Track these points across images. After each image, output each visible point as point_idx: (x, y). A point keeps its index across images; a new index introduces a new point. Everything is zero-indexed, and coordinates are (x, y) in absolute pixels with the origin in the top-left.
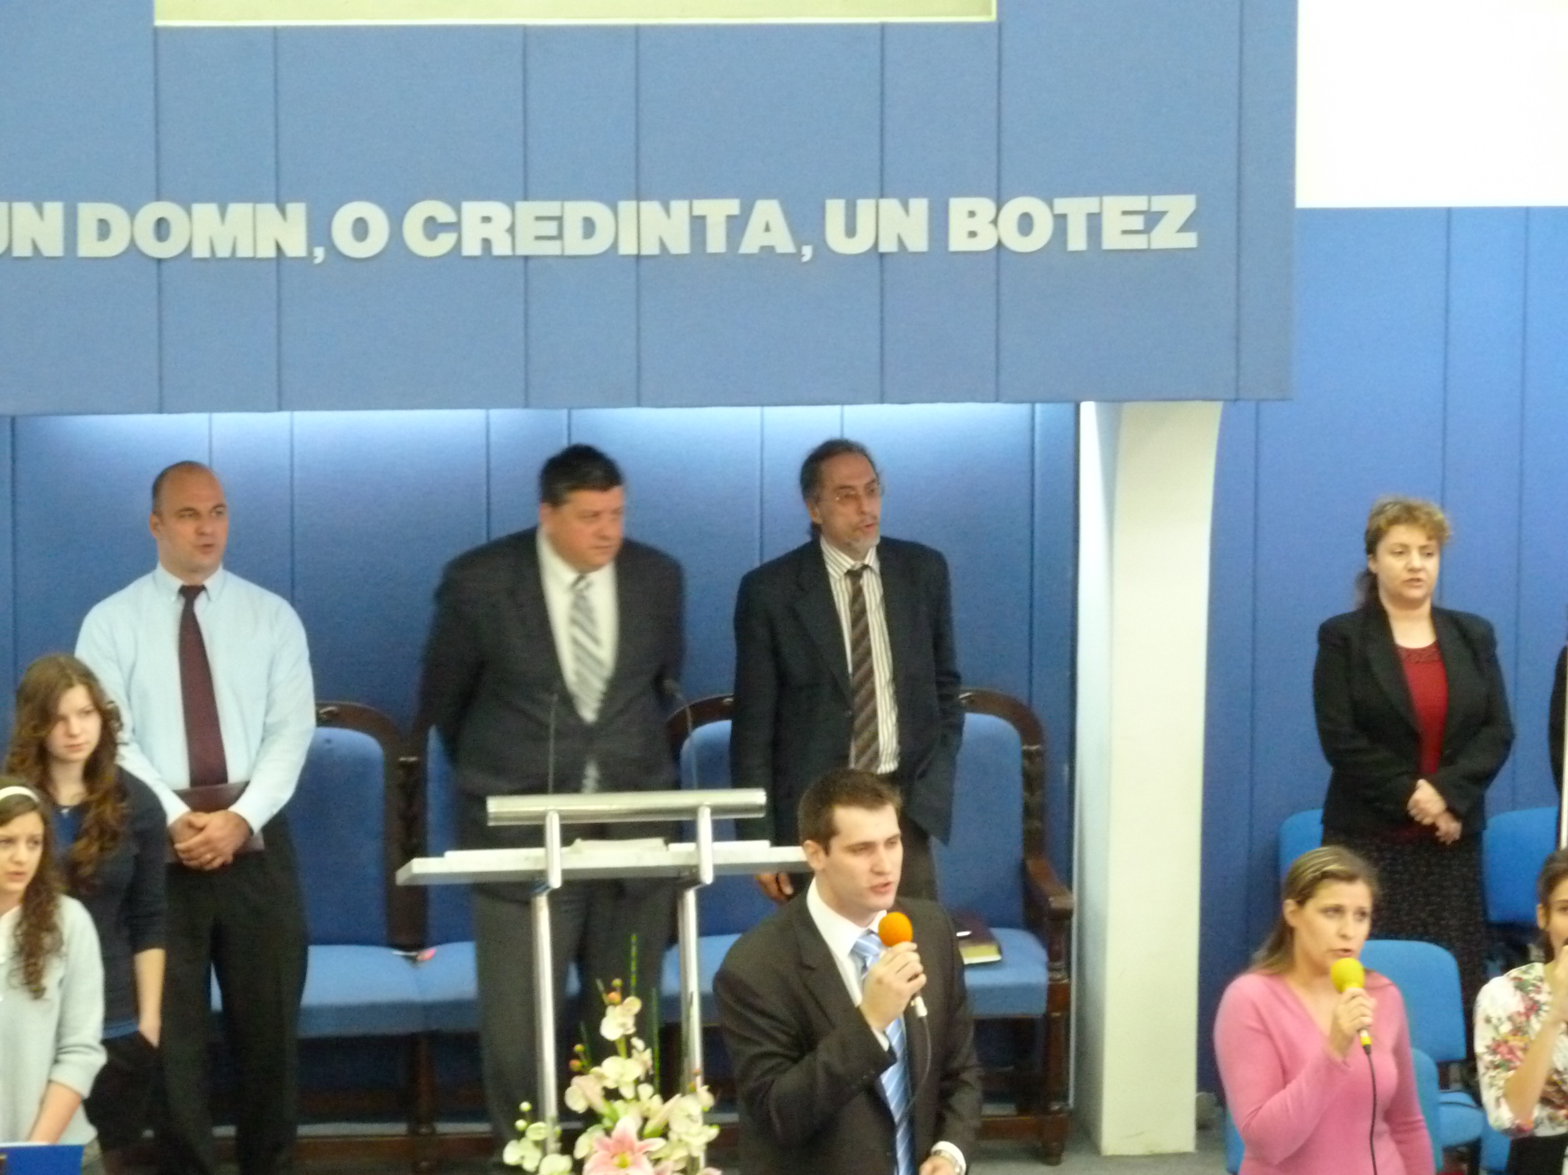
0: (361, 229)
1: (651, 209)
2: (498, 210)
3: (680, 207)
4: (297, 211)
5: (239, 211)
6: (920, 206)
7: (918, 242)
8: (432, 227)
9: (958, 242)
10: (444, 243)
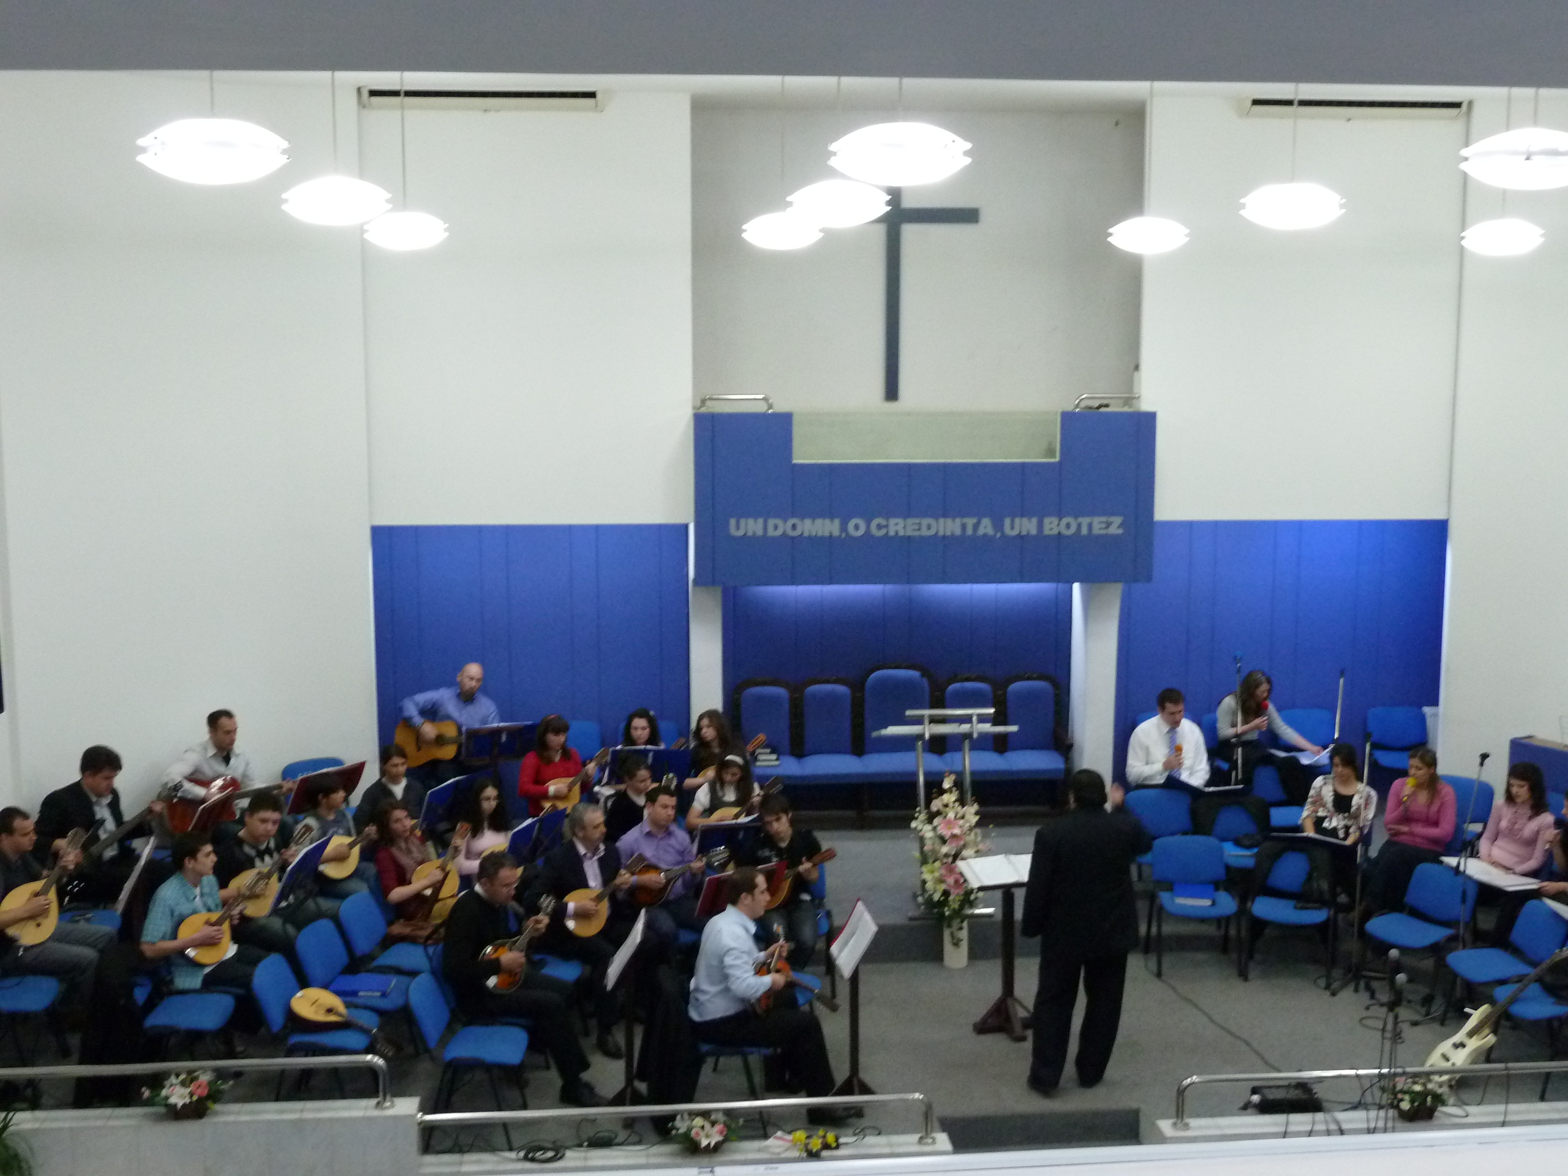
0: (857, 527)
1: (949, 521)
2: (900, 521)
3: (958, 521)
4: (837, 522)
5: (819, 522)
6: (1034, 520)
7: (1034, 532)
8: (879, 527)
9: (1047, 532)
10: (883, 532)
